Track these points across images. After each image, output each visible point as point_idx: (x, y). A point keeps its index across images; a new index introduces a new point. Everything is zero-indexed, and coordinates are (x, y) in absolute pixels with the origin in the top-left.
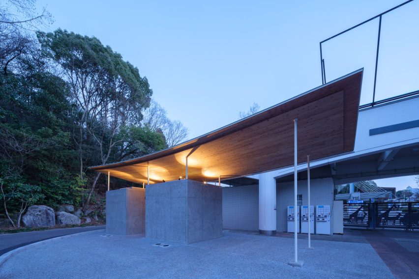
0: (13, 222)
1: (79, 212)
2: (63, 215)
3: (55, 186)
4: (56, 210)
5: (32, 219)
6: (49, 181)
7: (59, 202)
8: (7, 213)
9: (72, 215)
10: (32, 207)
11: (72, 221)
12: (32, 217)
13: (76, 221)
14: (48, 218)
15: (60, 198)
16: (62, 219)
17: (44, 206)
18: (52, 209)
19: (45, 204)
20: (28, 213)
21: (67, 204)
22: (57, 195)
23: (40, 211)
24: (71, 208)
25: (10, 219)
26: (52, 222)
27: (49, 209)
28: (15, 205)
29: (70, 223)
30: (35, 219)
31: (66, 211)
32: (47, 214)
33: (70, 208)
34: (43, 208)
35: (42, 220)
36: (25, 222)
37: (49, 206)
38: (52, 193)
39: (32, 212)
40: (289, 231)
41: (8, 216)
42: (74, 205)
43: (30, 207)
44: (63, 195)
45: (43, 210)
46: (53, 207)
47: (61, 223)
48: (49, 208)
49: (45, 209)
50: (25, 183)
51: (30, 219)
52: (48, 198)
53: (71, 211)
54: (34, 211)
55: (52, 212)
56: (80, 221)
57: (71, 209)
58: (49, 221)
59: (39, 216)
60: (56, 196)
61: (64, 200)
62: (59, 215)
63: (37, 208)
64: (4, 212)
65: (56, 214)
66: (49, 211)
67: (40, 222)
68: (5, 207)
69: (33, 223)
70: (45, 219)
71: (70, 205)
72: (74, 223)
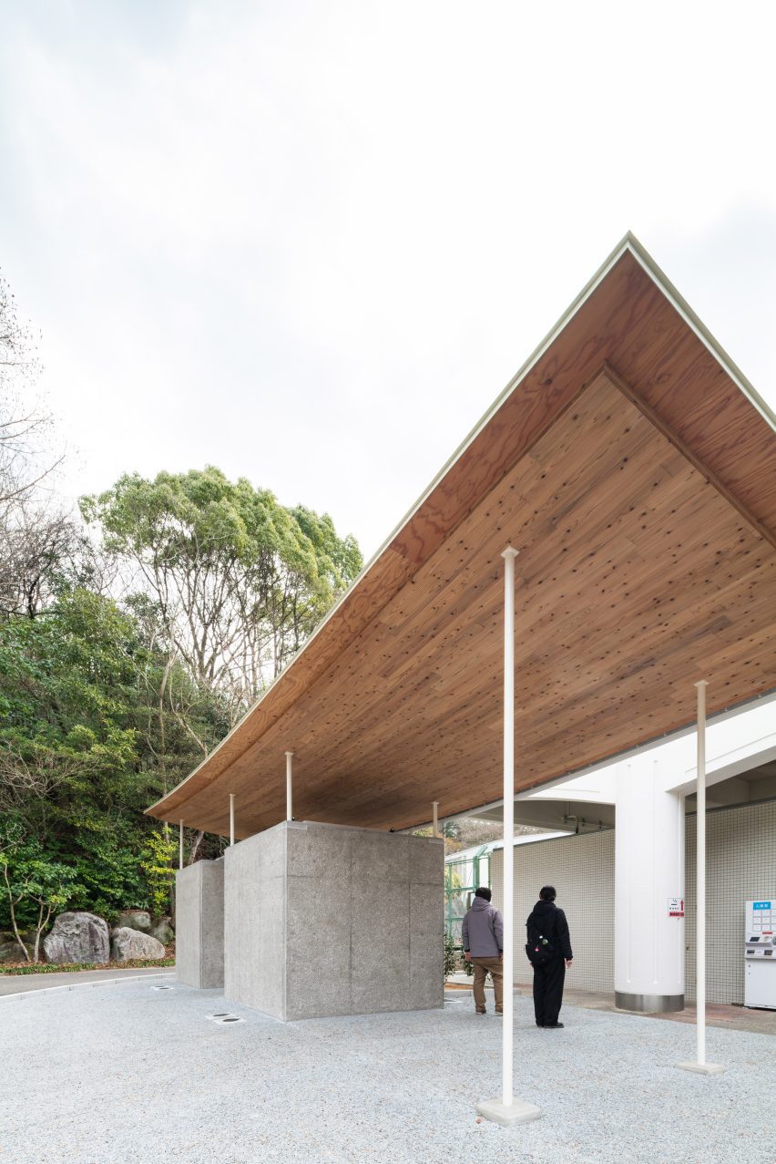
0: (26, 951)
1: (162, 929)
2: (126, 935)
3: (108, 866)
4: (113, 923)
5: (62, 944)
6: (95, 855)
7: (118, 904)
8: (16, 930)
9: (145, 936)
10: (62, 915)
11: (144, 950)
12: (61, 940)
13: (153, 951)
14: (93, 943)
15: (119, 893)
16: (123, 945)
17: (86, 914)
18: (102, 921)
19: (89, 908)
20: (55, 930)
21: (135, 908)
22: (112, 887)
23: (78, 926)
24: (142, 918)
25: (22, 944)
26: (100, 952)
27: (96, 922)
28: (30, 914)
29: (139, 955)
30: (67, 946)
31: (134, 926)
32: (93, 933)
33: (140, 918)
34: (84, 917)
35: (81, 947)
36: (47, 950)
37: (97, 913)
38: (103, 882)
39: (62, 926)
40: (749, 1001)
41: (19, 937)
42: (150, 911)
43: (59, 917)
44: (127, 886)
45: (84, 923)
46: (105, 916)
47: (121, 955)
48: (95, 918)
49: (87, 920)
50: (52, 862)
51: (58, 944)
52: (94, 894)
53: (143, 925)
54: (66, 926)
55: (102, 929)
56: (163, 950)
57: (143, 920)
58: (96, 950)
59: (75, 938)
60: (110, 890)
61: (128, 898)
62: (117, 936)
63: (73, 918)
64: (10, 928)
65: (110, 934)
66: (96, 926)
67: (78, 952)
68: (13, 917)
69: (64, 955)
70: (86, 946)
71: (142, 910)
72: (149, 957)
